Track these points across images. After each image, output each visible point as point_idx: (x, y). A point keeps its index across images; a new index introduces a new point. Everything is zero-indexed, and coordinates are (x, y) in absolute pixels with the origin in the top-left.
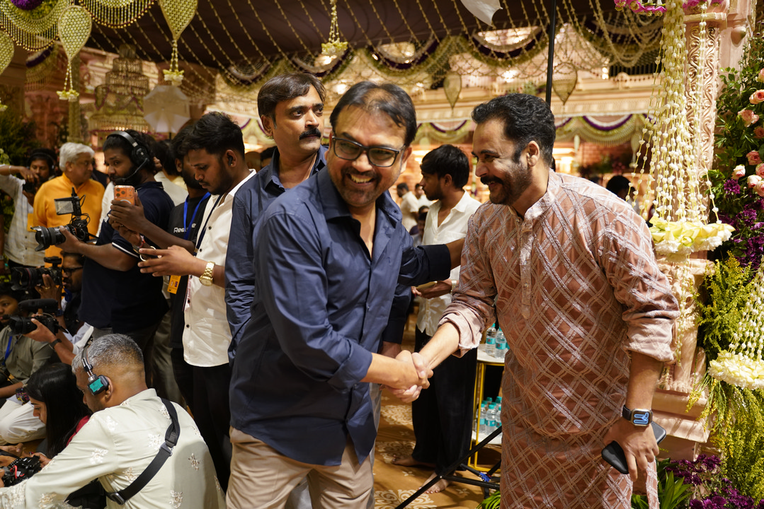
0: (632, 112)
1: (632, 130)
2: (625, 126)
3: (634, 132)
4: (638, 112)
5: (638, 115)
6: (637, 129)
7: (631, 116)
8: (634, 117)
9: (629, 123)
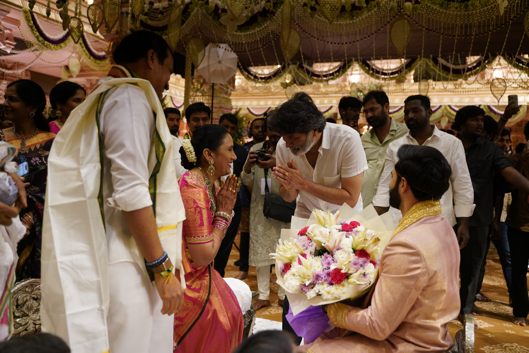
0: (441, 104)
1: (441, 115)
2: (437, 112)
3: (442, 116)
4: (445, 104)
5: (445, 106)
6: (444, 115)
7: (440, 107)
8: (443, 107)
9: (440, 111)
